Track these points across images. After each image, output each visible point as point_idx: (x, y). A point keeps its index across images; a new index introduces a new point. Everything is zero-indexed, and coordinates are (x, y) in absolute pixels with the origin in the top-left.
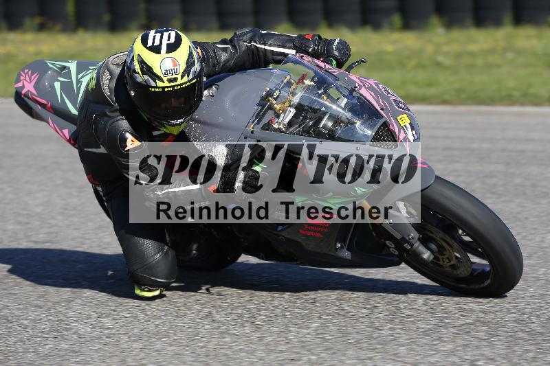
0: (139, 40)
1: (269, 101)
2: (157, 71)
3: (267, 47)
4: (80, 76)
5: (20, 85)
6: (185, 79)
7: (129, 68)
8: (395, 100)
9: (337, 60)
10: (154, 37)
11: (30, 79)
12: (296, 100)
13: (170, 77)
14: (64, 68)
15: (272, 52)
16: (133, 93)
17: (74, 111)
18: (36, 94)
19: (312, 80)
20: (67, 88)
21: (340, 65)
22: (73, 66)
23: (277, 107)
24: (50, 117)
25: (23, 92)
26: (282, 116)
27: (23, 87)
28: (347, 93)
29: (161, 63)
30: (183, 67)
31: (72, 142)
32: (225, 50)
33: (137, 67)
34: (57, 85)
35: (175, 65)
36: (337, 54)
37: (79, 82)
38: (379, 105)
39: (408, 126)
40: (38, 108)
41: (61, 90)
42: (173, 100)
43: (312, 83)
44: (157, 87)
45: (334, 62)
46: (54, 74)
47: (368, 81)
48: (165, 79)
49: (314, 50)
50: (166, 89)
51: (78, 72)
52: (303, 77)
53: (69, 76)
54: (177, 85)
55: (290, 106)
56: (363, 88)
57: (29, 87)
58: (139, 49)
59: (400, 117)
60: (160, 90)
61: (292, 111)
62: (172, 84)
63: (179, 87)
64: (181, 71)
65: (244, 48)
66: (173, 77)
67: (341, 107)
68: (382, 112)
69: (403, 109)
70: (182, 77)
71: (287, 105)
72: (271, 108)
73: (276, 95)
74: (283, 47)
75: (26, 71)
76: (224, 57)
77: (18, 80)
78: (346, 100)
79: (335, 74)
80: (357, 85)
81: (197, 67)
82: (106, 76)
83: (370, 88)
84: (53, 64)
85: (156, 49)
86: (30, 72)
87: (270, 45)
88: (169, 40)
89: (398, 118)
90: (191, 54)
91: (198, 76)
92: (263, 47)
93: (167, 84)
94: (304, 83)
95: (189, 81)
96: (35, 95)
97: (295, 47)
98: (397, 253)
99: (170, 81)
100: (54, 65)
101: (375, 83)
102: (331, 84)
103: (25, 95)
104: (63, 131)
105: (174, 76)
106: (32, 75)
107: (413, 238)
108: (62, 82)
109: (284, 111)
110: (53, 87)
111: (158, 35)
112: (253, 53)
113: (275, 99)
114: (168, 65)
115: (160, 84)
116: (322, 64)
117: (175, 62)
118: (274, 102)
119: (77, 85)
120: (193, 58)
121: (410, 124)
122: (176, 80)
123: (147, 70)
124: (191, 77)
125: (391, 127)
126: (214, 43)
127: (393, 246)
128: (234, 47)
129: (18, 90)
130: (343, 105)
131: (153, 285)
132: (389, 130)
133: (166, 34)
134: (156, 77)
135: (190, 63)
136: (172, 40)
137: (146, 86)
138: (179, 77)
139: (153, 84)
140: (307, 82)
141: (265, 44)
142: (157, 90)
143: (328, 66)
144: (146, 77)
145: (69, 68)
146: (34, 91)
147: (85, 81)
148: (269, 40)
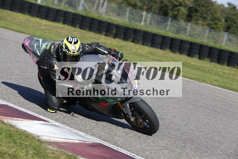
0: (66, 39)
2: (70, 49)
3: (100, 49)
4: (42, 44)
5: (25, 42)
6: (77, 53)
7: (61, 46)
10: (70, 39)
11: (28, 41)
15: (101, 51)
16: (61, 54)
17: (39, 54)
20: (38, 46)
22: (41, 40)
24: (32, 54)
27: (25, 43)
29: (71, 47)
30: (77, 49)
31: (36, 63)
32: (88, 47)
34: (35, 45)
37: (42, 46)
41: (36, 47)
44: (69, 53)
46: (35, 41)
48: (72, 52)
49: (113, 53)
53: (39, 43)
57: (27, 44)
58: (65, 41)
64: (77, 51)
70: (77, 52)
74: (104, 50)
76: (87, 49)
81: (81, 50)
82: (53, 47)
84: (35, 38)
85: (71, 43)
87: (101, 49)
88: (75, 40)
90: (80, 46)
91: (80, 53)
93: (72, 53)
95: (78, 54)
97: (108, 51)
103: (25, 46)
104: (35, 59)
111: (72, 39)
112: (96, 50)
114: (73, 48)
115: (70, 53)
117: (75, 48)
123: (67, 48)
126: (85, 44)
128: (91, 47)
129: (23, 44)
131: (53, 109)
133: (74, 39)
135: (79, 49)
136: (76, 41)
138: (76, 52)
144: (66, 50)
145: (39, 41)
146: (28, 45)
147: (44, 46)
148: (101, 47)
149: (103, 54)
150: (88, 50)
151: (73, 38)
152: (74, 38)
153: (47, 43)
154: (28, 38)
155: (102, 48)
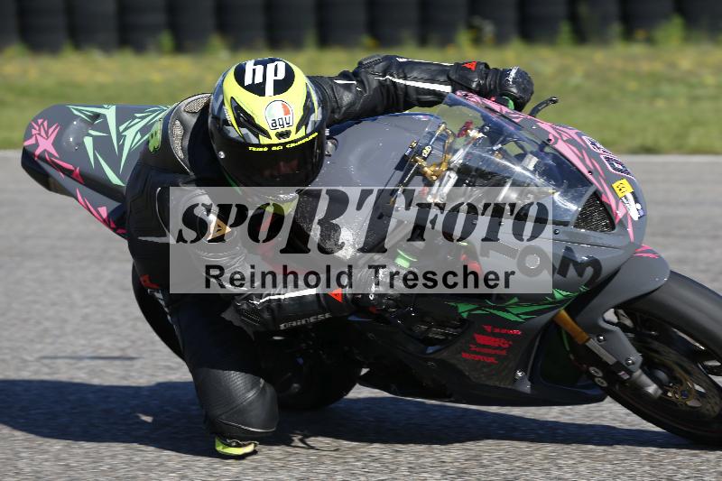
0: (231, 77)
1: (416, 161)
2: (261, 121)
3: (408, 83)
4: (121, 128)
5: (32, 141)
6: (302, 133)
7: (216, 118)
8: (608, 159)
9: (515, 100)
10: (254, 70)
11: (47, 133)
12: (458, 159)
13: (280, 130)
14: (97, 116)
15: (417, 89)
16: (222, 155)
17: (116, 181)
18: (57, 155)
19: (481, 130)
20: (103, 145)
21: (519, 107)
22: (110, 113)
23: (428, 170)
24: (79, 190)
25: (38, 152)
26: (437, 183)
27: (37, 145)
28: (535, 149)
29: (264, 110)
30: (298, 114)
31: (113, 226)
32: (347, 87)
33: (230, 116)
34: (88, 142)
35: (287, 112)
36: (514, 90)
37: (120, 136)
38: (586, 166)
39: (631, 197)
40: (61, 176)
41: (96, 148)
42: (282, 164)
43: (481, 135)
45: (511, 103)
46: (82, 124)
47: (564, 129)
48: (273, 133)
49: (479, 85)
50: (274, 148)
51: (119, 122)
52: (467, 126)
53: (104, 127)
54: (290, 142)
55: (449, 169)
56: (560, 142)
57: (45, 146)
58: (232, 89)
59: (618, 183)
60: (266, 149)
61: (454, 177)
62: (283, 141)
63: (293, 145)
64: (296, 122)
65: (375, 85)
66: (284, 130)
67: (528, 170)
68: (588, 175)
69: (620, 171)
70: (298, 129)
71: (444, 168)
72: (419, 172)
73: (425, 153)
74: (432, 81)
75: (40, 121)
76: (347, 98)
77: (28, 136)
78: (535, 160)
79: (516, 120)
80: (551, 137)
82: (178, 130)
83: (571, 142)
84: (79, 111)
85: (258, 89)
86: (45, 124)
87: (415, 79)
88: (276, 75)
89: (615, 186)
90: (309, 96)
91: (318, 128)
92: (401, 81)
93: (275, 140)
94: (467, 135)
95: (307, 136)
96: (54, 156)
97: (449, 81)
98: (605, 385)
99: (280, 135)
100: (81, 111)
101: (576, 133)
102: (511, 135)
103: (39, 157)
104: (100, 209)
105: (286, 129)
106: (49, 127)
107: (633, 363)
108: (95, 138)
109: (440, 177)
110: (82, 145)
111: (260, 68)
112: (388, 90)
113: (425, 159)
114: (277, 112)
115: (264, 140)
116: (496, 107)
117: (286, 109)
118: (424, 164)
119: (118, 141)
120: (311, 101)
121: (633, 193)
122: (287, 134)
123: (246, 120)
124: (309, 130)
125: (604, 199)
127: (601, 374)
128: (361, 83)
129: (30, 149)
130: (531, 167)
132: (602, 204)
133: (271, 67)
134: (258, 130)
135: (308, 110)
136: (281, 75)
137: (243, 145)
138: (293, 129)
139: (254, 140)
140: (474, 133)
141: (405, 78)
142: (261, 149)
143: (505, 110)
144: (244, 131)
145: (104, 116)
146: (53, 151)
147: (130, 134)
148: (412, 71)
149: (430, 104)
150: (351, 104)
151: (265, 64)
152: (272, 61)
153: (143, 118)
154: (43, 115)
155: (415, 74)
